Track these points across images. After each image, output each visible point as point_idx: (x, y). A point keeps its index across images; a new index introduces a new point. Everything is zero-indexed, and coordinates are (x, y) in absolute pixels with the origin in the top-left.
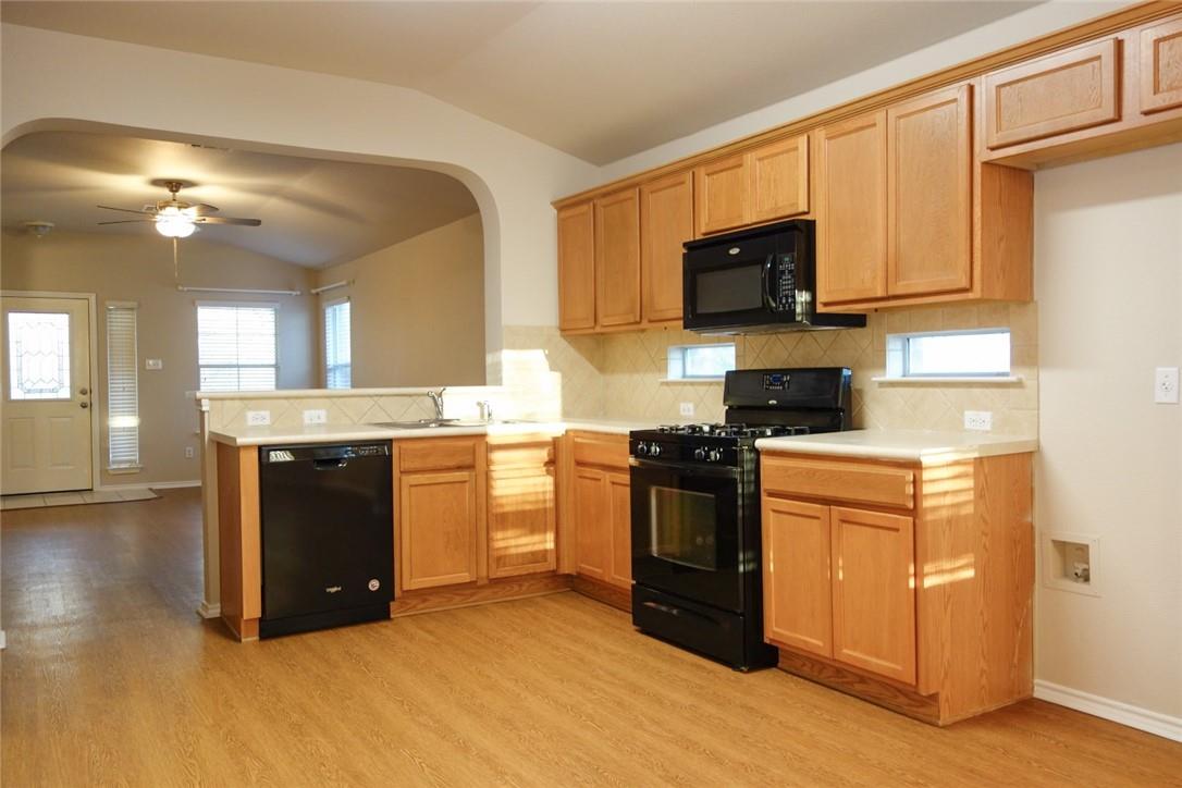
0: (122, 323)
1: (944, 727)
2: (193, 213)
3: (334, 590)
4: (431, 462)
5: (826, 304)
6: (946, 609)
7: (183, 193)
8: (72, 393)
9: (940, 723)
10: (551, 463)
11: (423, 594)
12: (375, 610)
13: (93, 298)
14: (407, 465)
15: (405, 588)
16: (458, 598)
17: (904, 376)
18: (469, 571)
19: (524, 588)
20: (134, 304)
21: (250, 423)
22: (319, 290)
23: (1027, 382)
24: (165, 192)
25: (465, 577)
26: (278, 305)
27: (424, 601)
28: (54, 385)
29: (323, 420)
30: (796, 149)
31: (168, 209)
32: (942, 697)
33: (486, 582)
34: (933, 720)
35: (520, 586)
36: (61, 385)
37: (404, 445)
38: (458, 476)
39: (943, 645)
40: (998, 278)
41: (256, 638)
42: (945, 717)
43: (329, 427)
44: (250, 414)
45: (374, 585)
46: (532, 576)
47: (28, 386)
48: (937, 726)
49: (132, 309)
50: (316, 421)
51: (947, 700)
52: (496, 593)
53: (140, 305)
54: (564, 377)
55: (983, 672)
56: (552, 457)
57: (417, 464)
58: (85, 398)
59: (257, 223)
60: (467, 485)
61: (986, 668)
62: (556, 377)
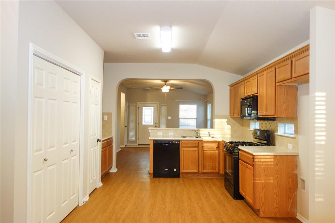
0: (164, 109)
1: (261, 217)
2: (169, 87)
3: (167, 170)
4: (188, 145)
5: (260, 115)
6: (263, 190)
7: (167, 82)
8: (154, 124)
9: (260, 216)
10: (218, 147)
11: (187, 173)
12: (177, 175)
13: (158, 103)
14: (183, 146)
15: (182, 171)
16: (195, 176)
17: (285, 133)
18: (197, 170)
19: (211, 176)
20: (166, 104)
21: (158, 134)
22: (207, 100)
23: (297, 138)
24: (164, 82)
25: (195, 171)
26: (197, 104)
27: (187, 175)
28: (150, 122)
29: (173, 135)
30: (255, 78)
31: (164, 87)
32: (261, 210)
33: (201, 173)
34: (258, 215)
35: (211, 175)
36: (152, 122)
37: (183, 142)
38: (194, 149)
39: (262, 198)
40: (283, 112)
41: (152, 177)
42: (262, 215)
43: (174, 137)
44: (158, 133)
45: (175, 170)
46: (213, 173)
47: (146, 122)
48: (259, 216)
49: (165, 105)
50: (171, 135)
51: (263, 211)
52: (205, 176)
53: (167, 105)
54: (231, 127)
55: (276, 207)
56: (218, 146)
57: (185, 145)
58: (156, 125)
59: (182, 88)
60: (196, 151)
61: (277, 206)
62: (229, 127)
